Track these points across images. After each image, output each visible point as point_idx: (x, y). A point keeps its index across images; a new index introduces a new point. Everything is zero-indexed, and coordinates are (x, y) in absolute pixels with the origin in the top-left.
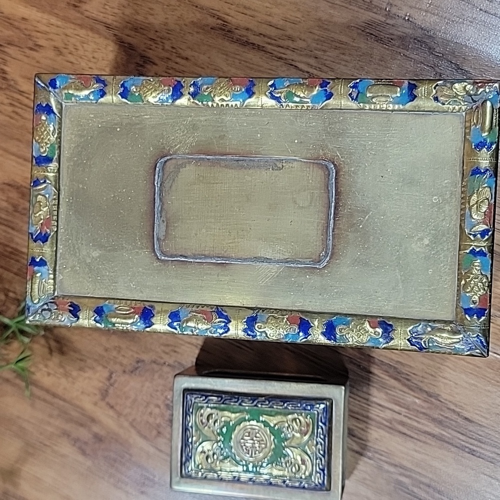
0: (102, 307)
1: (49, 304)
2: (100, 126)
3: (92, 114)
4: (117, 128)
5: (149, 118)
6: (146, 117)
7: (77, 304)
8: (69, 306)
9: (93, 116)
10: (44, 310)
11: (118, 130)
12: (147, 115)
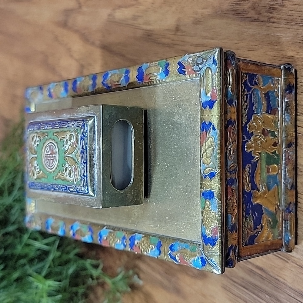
0: (166, 76)
1: (199, 70)
2: (178, 222)
3: (183, 232)
4: (168, 219)
5: (151, 225)
6: (152, 226)
7: (181, 74)
8: (185, 71)
9: (183, 231)
10: (201, 64)
11: (167, 218)
12: (152, 227)
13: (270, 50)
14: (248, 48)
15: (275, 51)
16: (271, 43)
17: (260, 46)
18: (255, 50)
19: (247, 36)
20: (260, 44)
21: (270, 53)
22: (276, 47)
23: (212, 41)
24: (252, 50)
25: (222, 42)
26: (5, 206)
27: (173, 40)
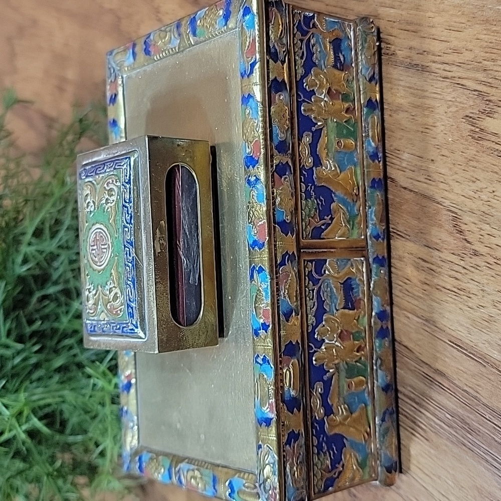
13: (485, 32)
14: (449, 26)
15: (493, 34)
16: (487, 20)
17: (469, 24)
18: (461, 30)
19: (450, 6)
20: (468, 21)
21: (484, 36)
22: (495, 28)
23: (392, 11)
24: (456, 29)
25: (408, 14)
26: (44, 255)
27: (327, 5)
